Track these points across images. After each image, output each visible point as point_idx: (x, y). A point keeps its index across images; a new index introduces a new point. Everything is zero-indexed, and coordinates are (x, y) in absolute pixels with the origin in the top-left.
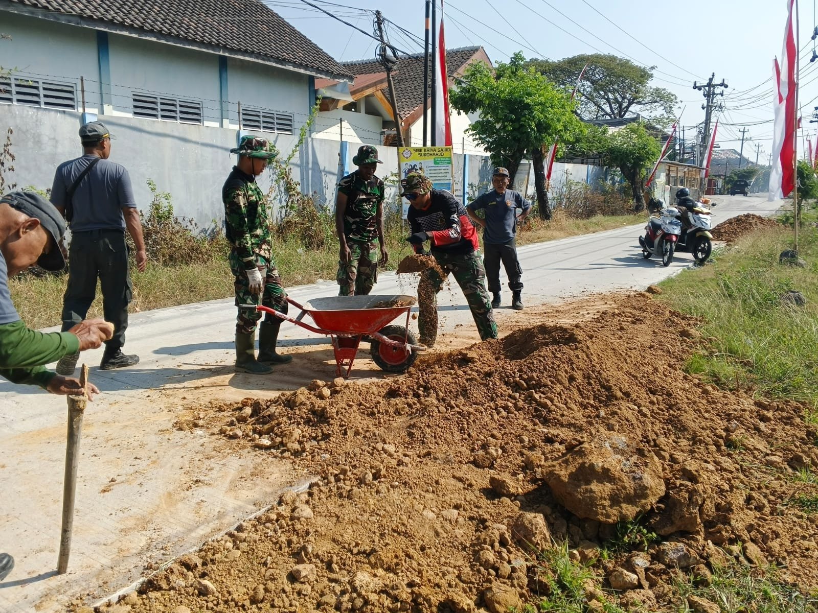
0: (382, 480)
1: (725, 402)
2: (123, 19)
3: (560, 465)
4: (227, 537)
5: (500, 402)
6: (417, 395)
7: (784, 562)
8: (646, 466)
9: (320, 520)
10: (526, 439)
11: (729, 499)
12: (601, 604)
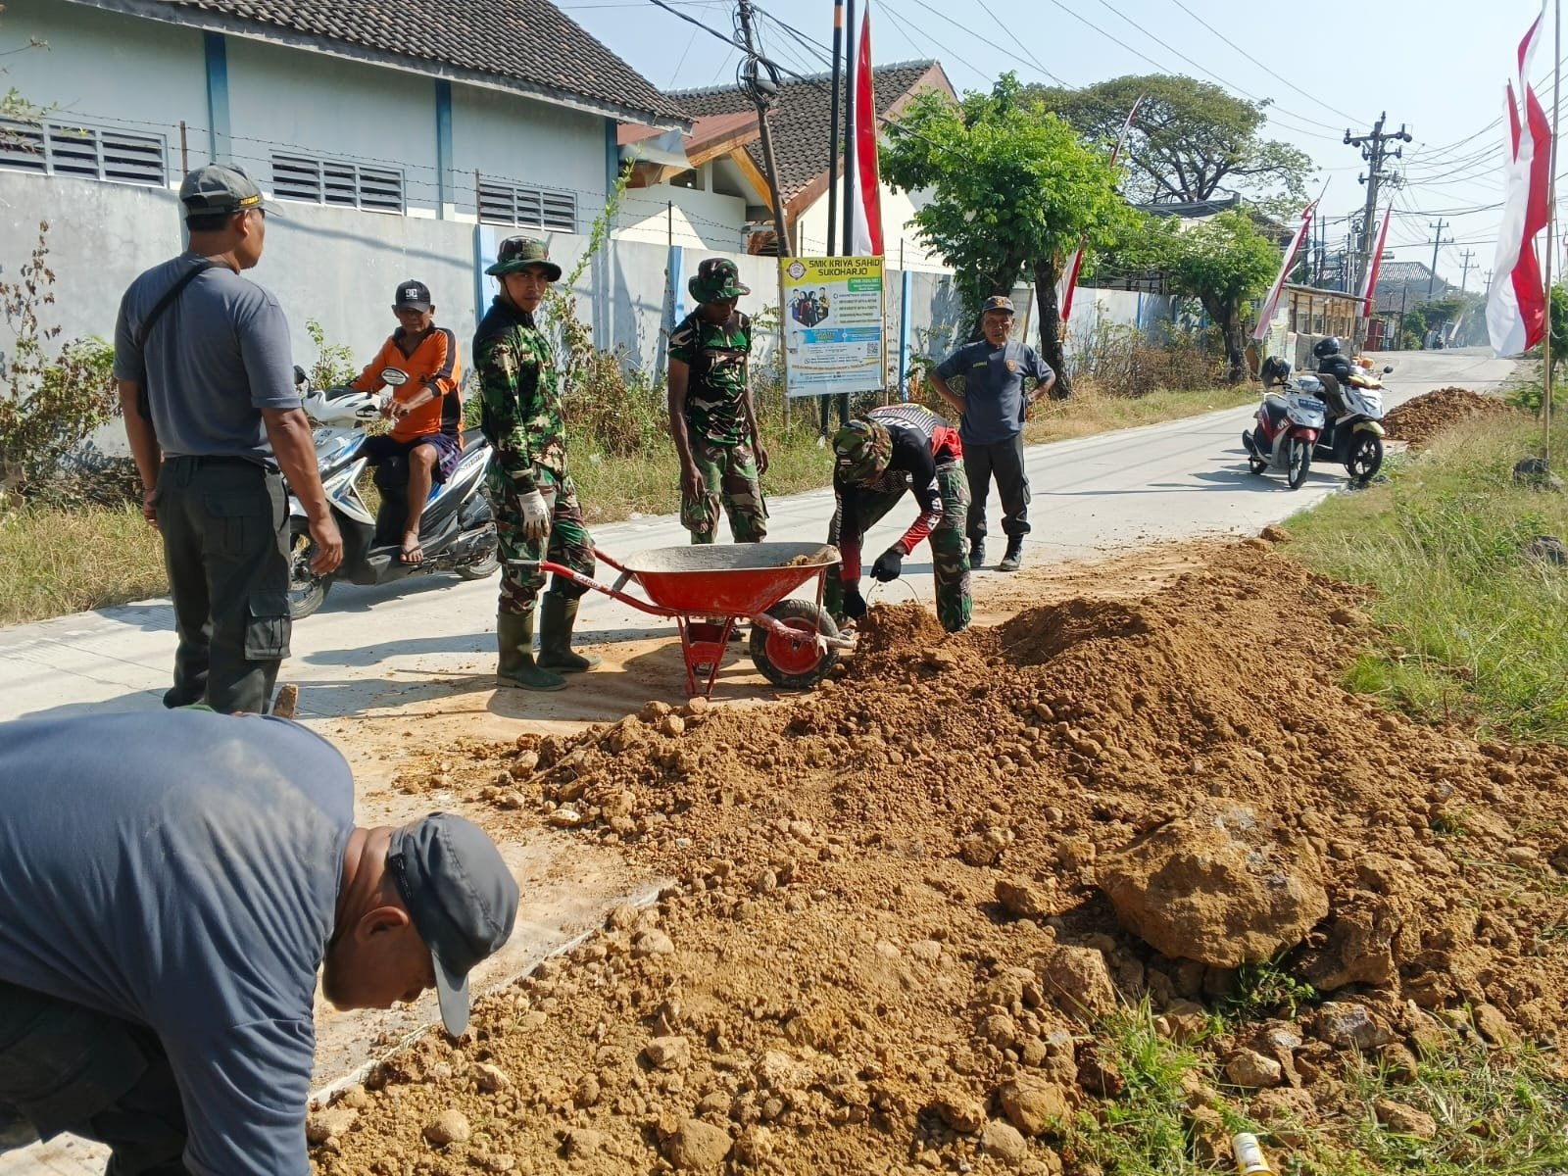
0: (796, 885)
1: (1425, 746)
2: (255, 10)
3: (1130, 859)
4: (516, 989)
5: (1003, 745)
6: (844, 731)
7: (1550, 1041)
8: (1293, 862)
9: (687, 958)
10: (1058, 814)
11: (1446, 925)
12: (1215, 1114)
